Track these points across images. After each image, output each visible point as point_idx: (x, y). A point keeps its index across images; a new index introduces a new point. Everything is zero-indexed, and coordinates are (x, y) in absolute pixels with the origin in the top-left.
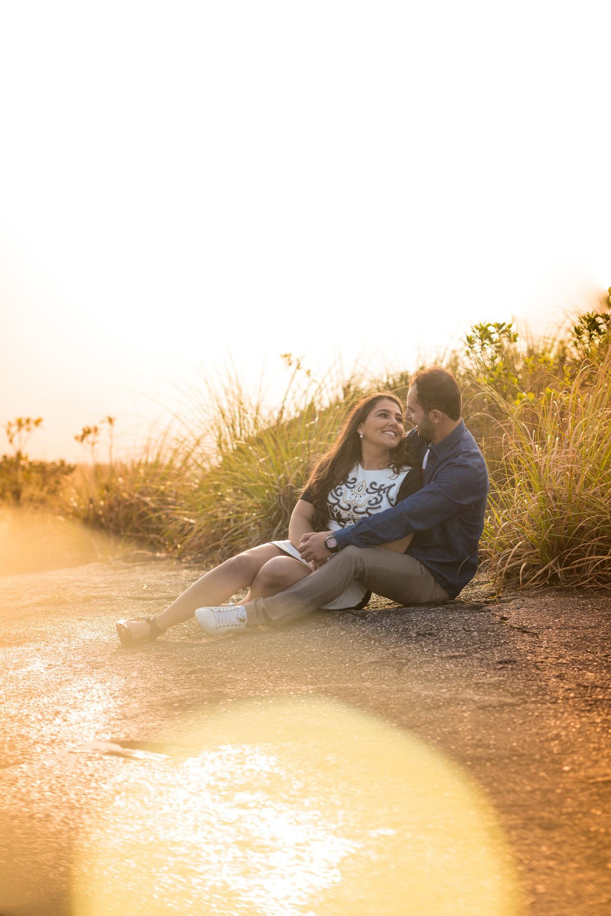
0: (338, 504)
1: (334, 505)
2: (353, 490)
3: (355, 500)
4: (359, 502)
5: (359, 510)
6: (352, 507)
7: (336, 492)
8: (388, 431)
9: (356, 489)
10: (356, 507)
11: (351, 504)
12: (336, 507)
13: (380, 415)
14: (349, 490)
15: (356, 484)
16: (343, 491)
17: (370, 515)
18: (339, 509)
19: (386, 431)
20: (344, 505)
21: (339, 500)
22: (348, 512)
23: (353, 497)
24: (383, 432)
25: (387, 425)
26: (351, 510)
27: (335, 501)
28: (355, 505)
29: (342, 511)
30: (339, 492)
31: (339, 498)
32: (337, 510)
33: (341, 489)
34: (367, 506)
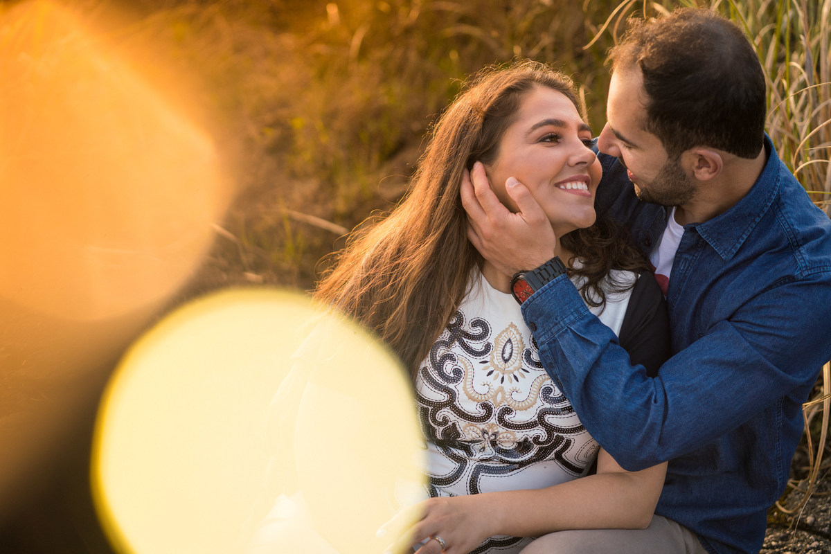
0: (451, 403)
1: (438, 406)
2: (487, 357)
3: (501, 390)
4: (516, 396)
5: (518, 417)
6: (496, 411)
7: (439, 367)
8: (571, 180)
9: (495, 356)
10: (507, 411)
11: (491, 402)
12: (446, 412)
13: (542, 140)
14: (476, 361)
15: (491, 339)
16: (460, 365)
17: (550, 429)
18: (453, 417)
19: (564, 182)
20: (472, 408)
21: (452, 394)
22: (482, 426)
23: (496, 384)
24: (557, 185)
25: (566, 164)
26: (493, 420)
27: (441, 397)
28: (505, 404)
29: (462, 424)
30: (448, 368)
31: (451, 386)
32: (445, 421)
33: (451, 357)
34: (541, 404)
